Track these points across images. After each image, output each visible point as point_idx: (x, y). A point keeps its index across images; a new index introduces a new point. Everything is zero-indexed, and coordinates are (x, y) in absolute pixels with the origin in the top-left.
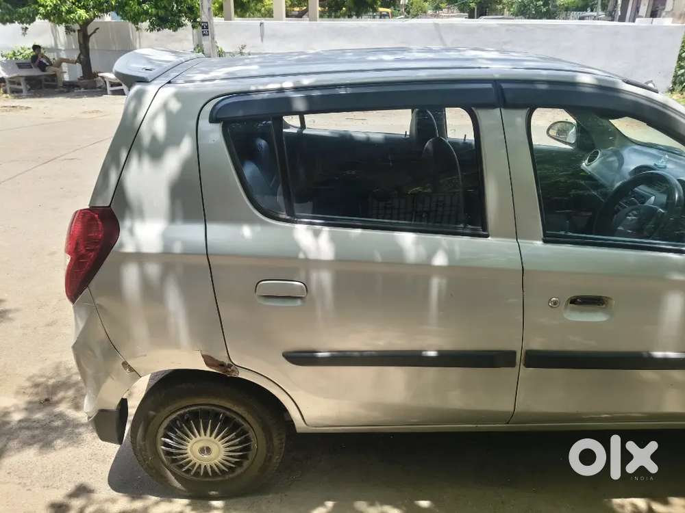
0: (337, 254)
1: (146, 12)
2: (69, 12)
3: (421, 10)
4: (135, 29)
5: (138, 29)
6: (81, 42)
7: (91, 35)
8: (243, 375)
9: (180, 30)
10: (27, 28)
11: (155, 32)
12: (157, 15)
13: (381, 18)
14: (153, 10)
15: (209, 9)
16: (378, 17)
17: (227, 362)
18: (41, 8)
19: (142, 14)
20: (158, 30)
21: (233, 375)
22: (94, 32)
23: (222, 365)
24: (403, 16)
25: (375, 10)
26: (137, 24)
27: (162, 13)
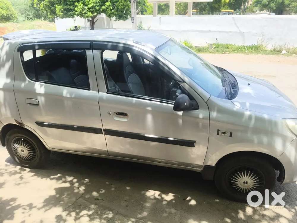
0: (45, 92)
1: (113, 13)
2: (85, 13)
3: (252, 10)
4: (110, 20)
5: (111, 20)
6: (91, 25)
7: (95, 22)
8: (26, 127)
9: (127, 20)
10: (75, 20)
11: (117, 22)
12: (118, 14)
13: (229, 14)
14: (116, 12)
15: (135, 12)
16: (227, 14)
17: (21, 122)
18: (76, 12)
19: (112, 14)
20: (119, 20)
21: (23, 127)
22: (97, 21)
23: (19, 123)
24: (238, 14)
25: (220, 11)
26: (111, 18)
27: (119, 13)
